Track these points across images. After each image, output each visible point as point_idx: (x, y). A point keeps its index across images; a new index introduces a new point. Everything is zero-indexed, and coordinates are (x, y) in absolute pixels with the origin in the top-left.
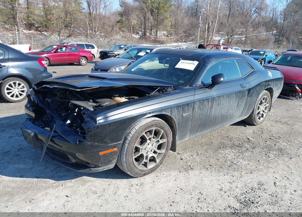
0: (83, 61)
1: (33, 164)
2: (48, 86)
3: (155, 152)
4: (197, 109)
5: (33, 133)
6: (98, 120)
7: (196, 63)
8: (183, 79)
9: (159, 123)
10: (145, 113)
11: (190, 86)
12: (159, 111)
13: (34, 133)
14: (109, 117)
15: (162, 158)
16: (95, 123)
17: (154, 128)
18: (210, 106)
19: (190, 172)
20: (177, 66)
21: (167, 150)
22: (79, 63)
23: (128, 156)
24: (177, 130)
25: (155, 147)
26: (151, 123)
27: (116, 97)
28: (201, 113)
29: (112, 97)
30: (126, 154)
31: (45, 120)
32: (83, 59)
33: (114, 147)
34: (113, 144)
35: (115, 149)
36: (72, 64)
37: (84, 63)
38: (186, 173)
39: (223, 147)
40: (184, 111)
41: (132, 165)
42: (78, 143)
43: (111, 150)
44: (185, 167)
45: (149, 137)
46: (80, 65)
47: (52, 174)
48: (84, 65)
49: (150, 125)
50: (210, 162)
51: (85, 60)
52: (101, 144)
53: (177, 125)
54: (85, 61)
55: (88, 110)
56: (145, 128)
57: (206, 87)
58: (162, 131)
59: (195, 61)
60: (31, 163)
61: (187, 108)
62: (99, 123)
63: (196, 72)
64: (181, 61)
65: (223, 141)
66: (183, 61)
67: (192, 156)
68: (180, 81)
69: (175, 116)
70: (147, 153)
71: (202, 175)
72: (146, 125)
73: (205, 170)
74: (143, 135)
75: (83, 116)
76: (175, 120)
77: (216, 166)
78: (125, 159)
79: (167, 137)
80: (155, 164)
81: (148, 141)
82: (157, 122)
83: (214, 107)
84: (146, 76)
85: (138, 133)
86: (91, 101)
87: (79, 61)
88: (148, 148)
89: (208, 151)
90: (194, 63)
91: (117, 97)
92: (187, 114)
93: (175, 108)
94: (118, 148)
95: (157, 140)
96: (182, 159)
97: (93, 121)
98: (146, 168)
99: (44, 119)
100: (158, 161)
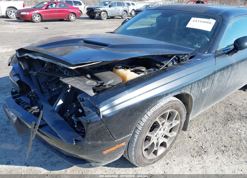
0: (72, 17)
1: (23, 143)
2: (31, 56)
3: (166, 137)
4: (216, 81)
5: (15, 117)
6: (102, 112)
7: (213, 22)
8: (200, 43)
9: (175, 104)
10: (161, 95)
11: (209, 52)
12: (178, 90)
13: (17, 118)
14: (116, 105)
15: (173, 142)
16: (98, 115)
17: (168, 111)
18: (228, 76)
19: (205, 157)
20: (189, 26)
21: (179, 132)
22: (68, 18)
23: (138, 150)
24: (192, 109)
25: (167, 132)
26: (166, 105)
27: (118, 68)
28: (218, 85)
29: (114, 69)
30: (135, 147)
31: (32, 97)
32: (72, 15)
33: (122, 141)
34: (121, 139)
35: (123, 144)
36: (62, 20)
37: (73, 19)
38: (200, 158)
39: (231, 119)
40: (203, 86)
41: (142, 157)
42: (74, 144)
43: (117, 146)
44: (197, 149)
45: (162, 122)
46: (69, 20)
47: (44, 160)
48: (73, 21)
49: (165, 108)
50: (224, 141)
51: (74, 16)
52: (105, 142)
53: (193, 103)
54: (74, 18)
55: (87, 95)
56: (159, 113)
57: (226, 54)
58: (177, 113)
59: (211, 19)
60: (20, 142)
61: (207, 82)
62: (103, 116)
63: (214, 33)
64: (193, 19)
65: (228, 110)
66: (195, 19)
67: (200, 132)
68: (195, 45)
69: (193, 94)
70: (158, 140)
71: (219, 161)
72: (161, 109)
73: (220, 153)
74: (156, 122)
75: (81, 103)
76: (193, 98)
77: (232, 148)
78: (133, 153)
79: (181, 118)
80: (165, 150)
81: (161, 126)
82: (173, 103)
83: (231, 76)
84: (149, 38)
85: (151, 121)
86: (89, 76)
87: (68, 17)
88: (160, 134)
89: (216, 124)
90: (209, 22)
91: (120, 68)
92: (206, 89)
93: (196, 84)
94: (126, 142)
95: (171, 123)
96: (191, 137)
97: (95, 113)
98: (155, 156)
99: (30, 94)
100: (168, 145)
